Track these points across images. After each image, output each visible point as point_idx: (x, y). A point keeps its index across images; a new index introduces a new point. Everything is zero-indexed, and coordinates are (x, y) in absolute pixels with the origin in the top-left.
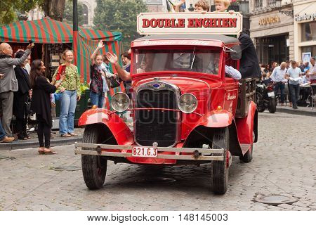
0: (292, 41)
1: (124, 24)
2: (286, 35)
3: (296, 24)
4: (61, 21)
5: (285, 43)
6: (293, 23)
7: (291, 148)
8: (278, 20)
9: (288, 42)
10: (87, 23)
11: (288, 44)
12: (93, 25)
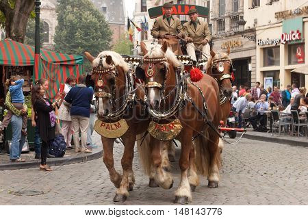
0: (254, 65)
1: (85, 43)
2: (248, 60)
3: (258, 48)
4: (22, 42)
5: (247, 67)
6: (255, 48)
7: (249, 176)
8: (240, 45)
9: (250, 67)
10: (47, 41)
11: (250, 69)
12: (54, 43)
